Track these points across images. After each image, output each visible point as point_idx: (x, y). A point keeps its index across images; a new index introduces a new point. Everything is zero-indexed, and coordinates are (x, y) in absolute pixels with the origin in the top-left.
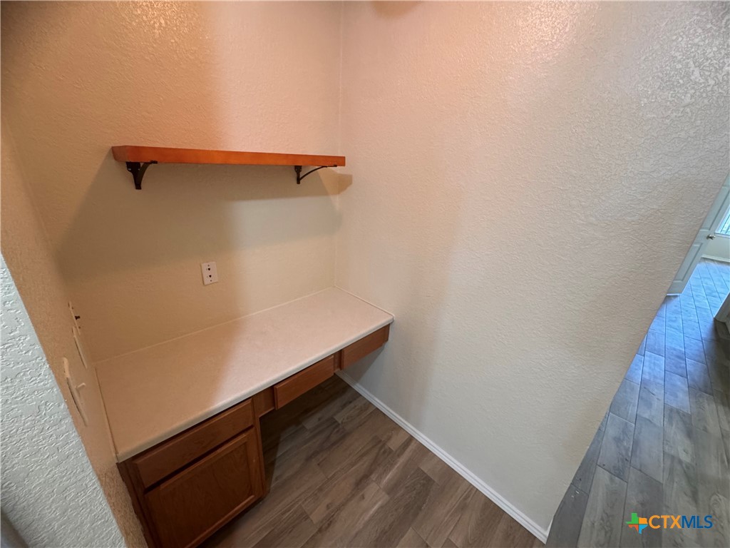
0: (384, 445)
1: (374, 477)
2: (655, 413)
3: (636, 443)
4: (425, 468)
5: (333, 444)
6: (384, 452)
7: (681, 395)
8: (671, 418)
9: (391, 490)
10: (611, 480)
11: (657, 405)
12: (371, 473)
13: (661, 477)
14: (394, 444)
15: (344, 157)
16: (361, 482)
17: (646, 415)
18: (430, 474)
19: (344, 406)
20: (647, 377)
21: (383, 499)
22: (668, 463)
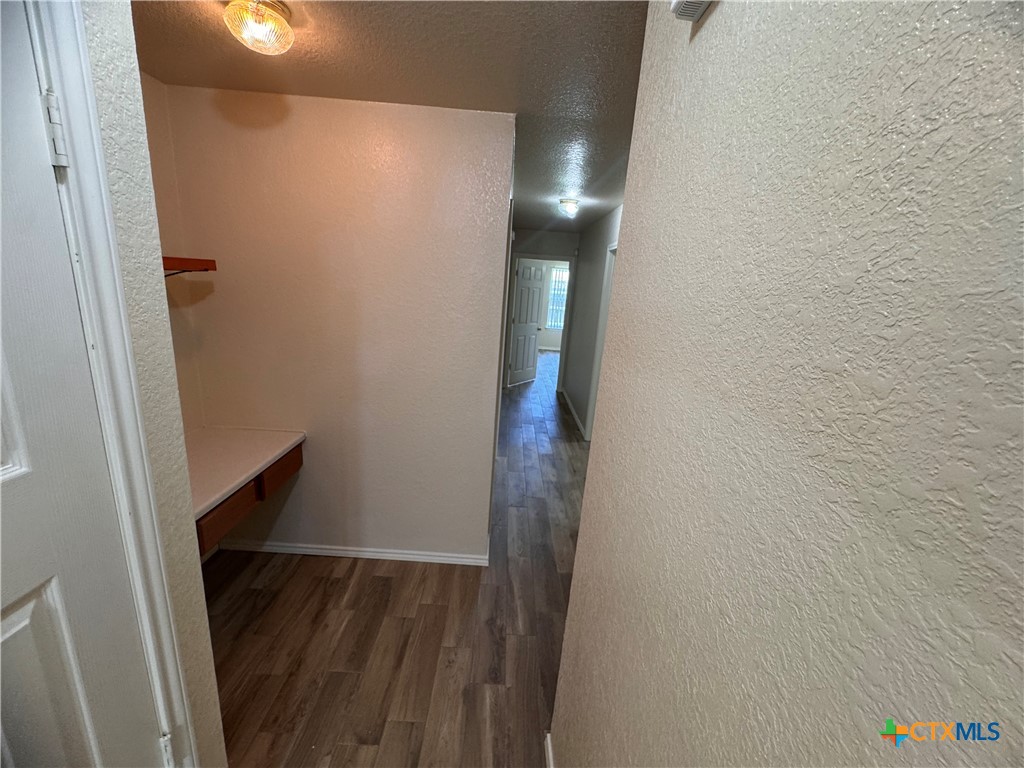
0: (328, 579)
1: (330, 606)
2: (534, 460)
3: (527, 483)
4: (380, 573)
5: (264, 609)
6: (332, 584)
7: (546, 444)
8: (543, 460)
9: (354, 604)
10: (518, 511)
11: (535, 456)
12: (326, 605)
13: (543, 495)
14: (339, 572)
15: (214, 261)
16: (318, 618)
17: (530, 464)
18: (387, 575)
19: (259, 571)
20: (525, 440)
21: (349, 615)
22: (546, 486)
